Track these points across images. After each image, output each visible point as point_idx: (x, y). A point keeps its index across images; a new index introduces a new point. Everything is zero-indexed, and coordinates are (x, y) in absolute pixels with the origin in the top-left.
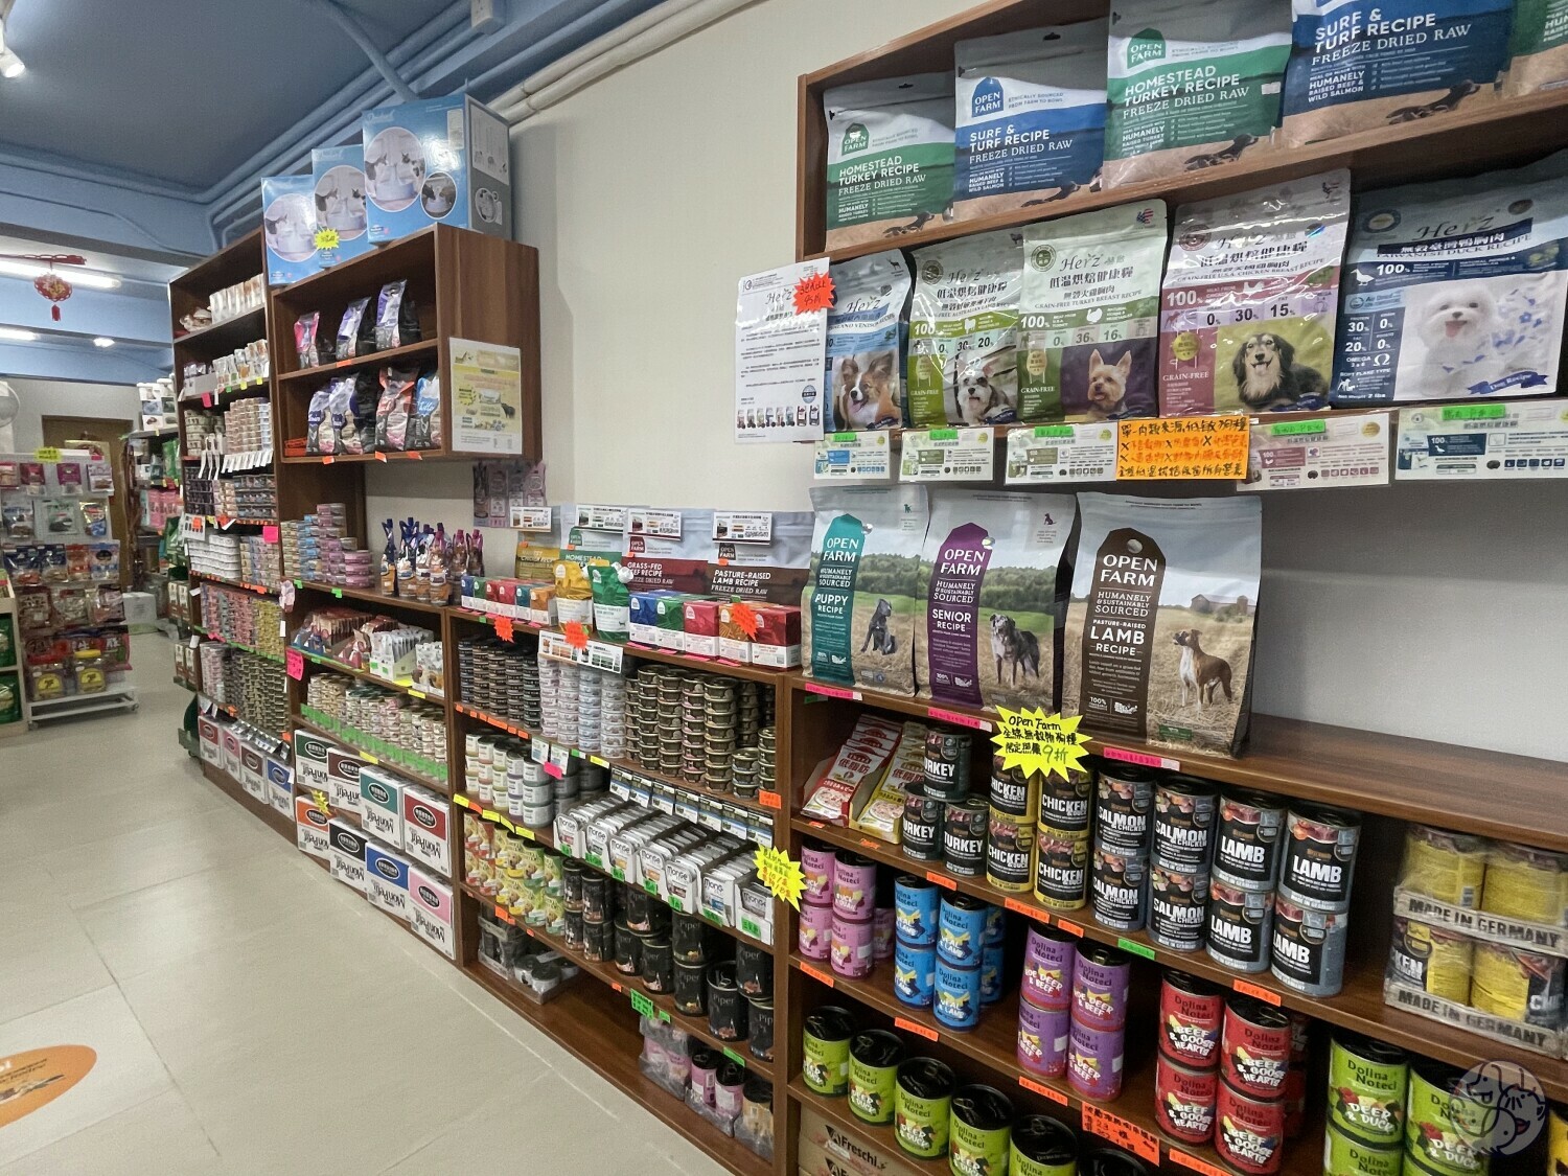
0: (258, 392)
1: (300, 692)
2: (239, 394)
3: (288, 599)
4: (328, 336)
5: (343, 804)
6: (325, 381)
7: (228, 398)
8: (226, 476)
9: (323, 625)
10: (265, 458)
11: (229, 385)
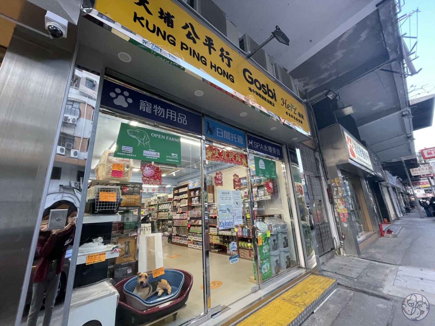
0: (185, 198)
1: (189, 228)
2: (183, 199)
3: (189, 219)
4: (195, 194)
5: (195, 240)
6: (194, 197)
7: (181, 200)
8: (181, 207)
9: (193, 221)
10: (187, 205)
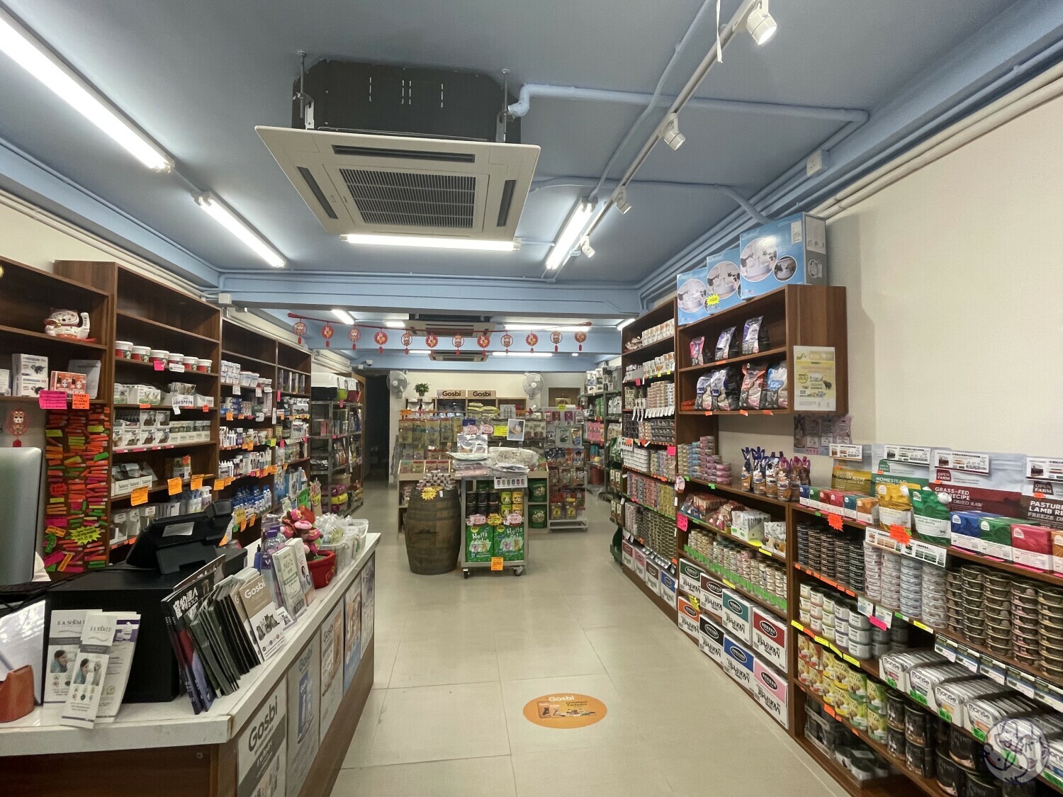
0: (665, 378)
1: (683, 538)
2: (655, 379)
3: (680, 486)
4: (710, 349)
5: (709, 607)
6: (708, 372)
7: (649, 382)
8: (648, 420)
9: (702, 503)
10: (670, 411)
11: (651, 375)
